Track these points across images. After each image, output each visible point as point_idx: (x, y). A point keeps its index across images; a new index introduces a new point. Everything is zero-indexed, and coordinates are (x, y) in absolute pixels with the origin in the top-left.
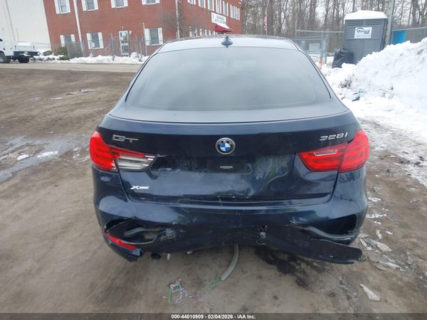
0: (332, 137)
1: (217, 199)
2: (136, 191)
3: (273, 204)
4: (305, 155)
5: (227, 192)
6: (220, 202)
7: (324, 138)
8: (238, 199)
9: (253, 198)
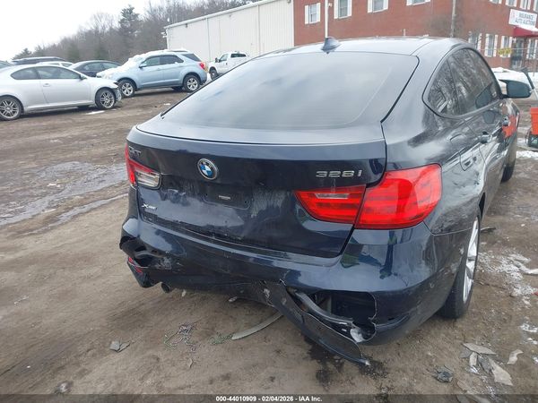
0: (334, 174)
1: (210, 234)
2: (146, 210)
3: (265, 253)
4: (304, 195)
5: (220, 228)
6: (214, 238)
7: (323, 174)
8: (230, 239)
9: (245, 241)
